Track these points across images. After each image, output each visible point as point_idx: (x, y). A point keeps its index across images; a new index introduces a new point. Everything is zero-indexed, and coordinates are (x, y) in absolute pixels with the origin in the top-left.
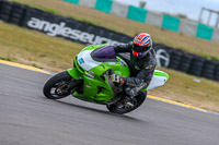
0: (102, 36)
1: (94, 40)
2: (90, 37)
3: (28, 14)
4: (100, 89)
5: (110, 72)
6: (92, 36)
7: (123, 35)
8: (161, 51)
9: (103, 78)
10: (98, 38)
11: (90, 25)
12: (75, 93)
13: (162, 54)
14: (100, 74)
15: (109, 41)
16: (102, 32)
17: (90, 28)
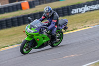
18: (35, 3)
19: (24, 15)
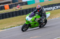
0: (54, 6)
4: (35, 24)
5: (35, 19)
9: (34, 21)
12: (30, 27)
14: (33, 20)
18: (13, 6)
19: (6, 12)
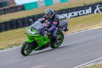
1: (68, 15)
2: (66, 15)
3: (36, 18)
6: (66, 14)
7: (79, 7)
8: (98, 6)
10: (69, 14)
11: (63, 10)
13: (99, 7)
15: (75, 13)
16: (70, 10)
17: (64, 11)
